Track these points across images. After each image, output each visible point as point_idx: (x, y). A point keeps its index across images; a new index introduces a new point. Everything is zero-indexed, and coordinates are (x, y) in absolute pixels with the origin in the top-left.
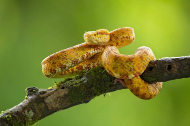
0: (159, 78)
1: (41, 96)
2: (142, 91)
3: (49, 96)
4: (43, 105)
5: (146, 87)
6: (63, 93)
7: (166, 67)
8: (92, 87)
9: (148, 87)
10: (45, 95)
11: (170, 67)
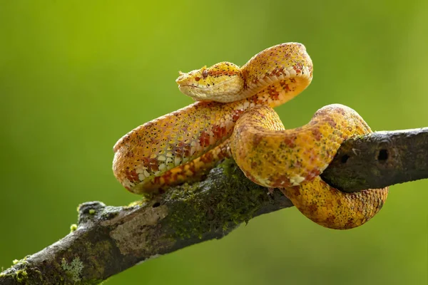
0: (363, 179)
1: (104, 224)
2: (324, 212)
3: (122, 223)
4: (107, 245)
5: (334, 202)
6: (156, 216)
7: (374, 154)
8: (220, 201)
9: (339, 202)
10: (113, 221)
11: (384, 155)
